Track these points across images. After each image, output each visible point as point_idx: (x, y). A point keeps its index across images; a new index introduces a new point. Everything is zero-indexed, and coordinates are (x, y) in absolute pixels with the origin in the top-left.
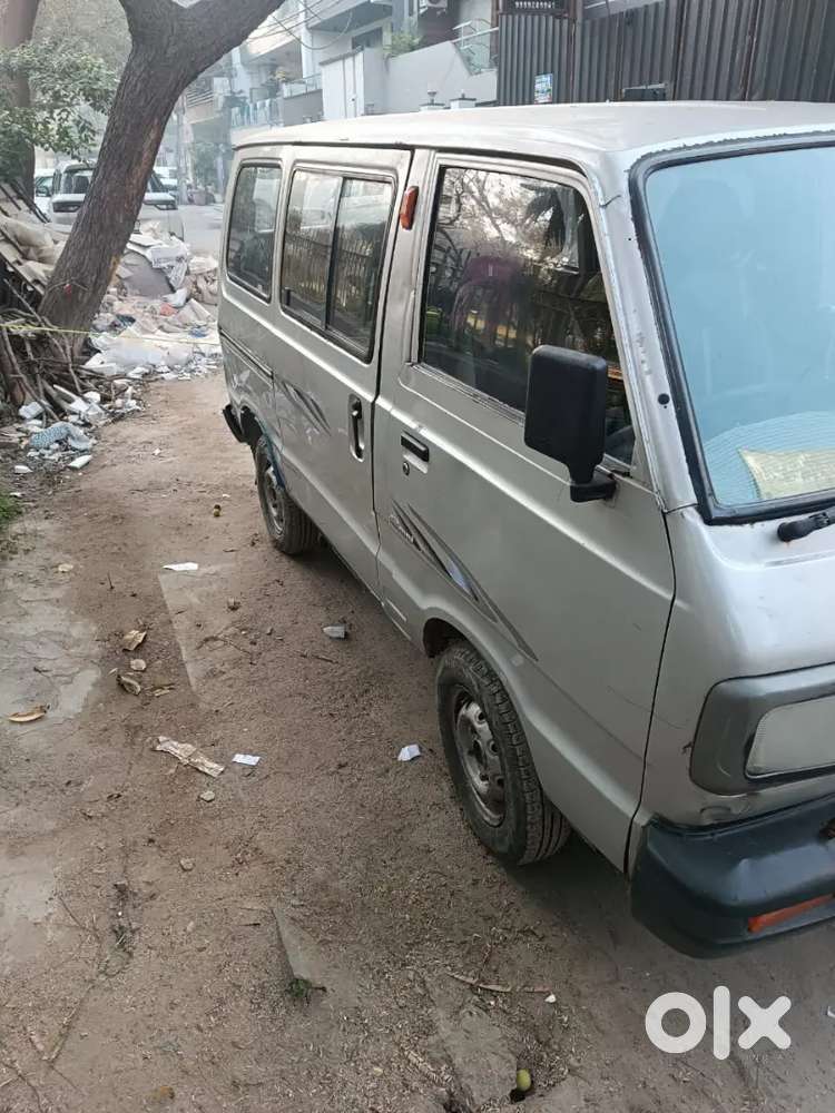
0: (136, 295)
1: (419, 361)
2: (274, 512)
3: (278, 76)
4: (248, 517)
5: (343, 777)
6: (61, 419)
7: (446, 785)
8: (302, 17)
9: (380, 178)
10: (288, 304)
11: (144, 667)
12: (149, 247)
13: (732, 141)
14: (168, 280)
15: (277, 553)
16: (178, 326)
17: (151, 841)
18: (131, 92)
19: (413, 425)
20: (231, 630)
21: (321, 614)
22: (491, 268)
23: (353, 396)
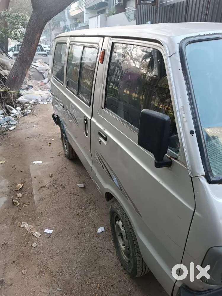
0: (34, 80)
1: (105, 107)
2: (65, 146)
3: (77, 21)
4: (58, 147)
5: (79, 238)
6: (9, 115)
7: (112, 242)
8: (84, 5)
9: (94, 47)
10: (68, 86)
11: (21, 196)
12: (38, 66)
13: (217, 34)
14: (43, 76)
15: (66, 158)
16: (45, 89)
17: (14, 262)
18: (32, 23)
19: (102, 129)
20: (50, 184)
21: (77, 179)
22: (130, 77)
23: (85, 116)
